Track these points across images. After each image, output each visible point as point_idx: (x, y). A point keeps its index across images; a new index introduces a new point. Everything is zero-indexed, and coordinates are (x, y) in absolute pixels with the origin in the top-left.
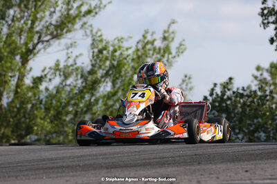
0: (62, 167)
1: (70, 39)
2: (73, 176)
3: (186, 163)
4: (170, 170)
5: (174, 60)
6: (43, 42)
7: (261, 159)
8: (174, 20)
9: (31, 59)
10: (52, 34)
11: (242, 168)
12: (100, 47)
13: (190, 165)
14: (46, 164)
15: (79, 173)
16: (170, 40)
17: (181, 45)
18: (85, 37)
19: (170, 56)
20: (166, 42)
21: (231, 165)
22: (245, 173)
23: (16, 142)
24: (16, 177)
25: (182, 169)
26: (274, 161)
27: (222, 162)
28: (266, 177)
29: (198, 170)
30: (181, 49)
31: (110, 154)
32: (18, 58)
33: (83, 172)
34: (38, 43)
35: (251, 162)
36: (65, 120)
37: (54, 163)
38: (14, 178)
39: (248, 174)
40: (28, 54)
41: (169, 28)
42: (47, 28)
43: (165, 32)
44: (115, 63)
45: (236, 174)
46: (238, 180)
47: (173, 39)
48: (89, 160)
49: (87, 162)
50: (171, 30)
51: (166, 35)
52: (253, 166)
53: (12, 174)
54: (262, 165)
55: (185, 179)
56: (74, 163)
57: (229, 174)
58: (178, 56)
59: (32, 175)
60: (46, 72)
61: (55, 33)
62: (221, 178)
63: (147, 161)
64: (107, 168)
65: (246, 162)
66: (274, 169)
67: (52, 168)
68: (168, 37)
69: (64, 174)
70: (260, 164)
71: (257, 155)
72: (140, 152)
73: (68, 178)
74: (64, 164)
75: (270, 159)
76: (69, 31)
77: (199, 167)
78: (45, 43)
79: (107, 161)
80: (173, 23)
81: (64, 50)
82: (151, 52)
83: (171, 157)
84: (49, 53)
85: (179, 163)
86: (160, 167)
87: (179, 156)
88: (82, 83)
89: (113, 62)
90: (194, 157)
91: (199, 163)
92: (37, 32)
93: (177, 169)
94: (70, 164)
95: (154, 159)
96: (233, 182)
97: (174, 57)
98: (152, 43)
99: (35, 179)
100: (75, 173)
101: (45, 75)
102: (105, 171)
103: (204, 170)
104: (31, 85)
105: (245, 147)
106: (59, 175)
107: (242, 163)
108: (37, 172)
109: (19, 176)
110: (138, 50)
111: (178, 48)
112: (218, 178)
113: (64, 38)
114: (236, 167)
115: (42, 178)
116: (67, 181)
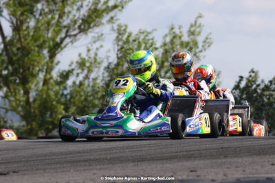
0: (90, 160)
2: (100, 169)
3: (212, 156)
4: (196, 163)
5: (201, 54)
6: (70, 36)
8: (201, 14)
9: (58, 53)
10: (79, 28)
11: (268, 161)
13: (216, 158)
14: (74, 157)
15: (106, 166)
16: (196, 33)
17: (207, 39)
18: (112, 32)
19: (197, 50)
20: (192, 37)
21: (257, 159)
22: (271, 167)
23: (44, 135)
24: (44, 170)
25: (208, 162)
27: (249, 155)
29: (225, 163)
30: (208, 43)
31: (137, 147)
32: (45, 52)
33: (110, 165)
34: (65, 37)
37: (81, 156)
38: (42, 171)
40: (55, 48)
41: (196, 22)
42: (75, 22)
43: (192, 26)
45: (262, 167)
46: (266, 174)
47: (200, 32)
48: (116, 153)
49: (114, 156)
50: (198, 24)
51: (192, 29)
53: (40, 167)
55: (211, 172)
56: (101, 156)
57: (255, 168)
58: (205, 50)
59: (60, 168)
60: (73, 67)
61: (82, 27)
62: (248, 171)
63: (174, 154)
64: (134, 161)
65: (272, 156)
67: (80, 161)
69: (91, 167)
72: (166, 145)
73: (95, 171)
74: (92, 157)
76: (96, 25)
77: (224, 160)
78: (72, 37)
79: (134, 154)
80: (200, 17)
82: (178, 47)
83: (198, 150)
84: (76, 47)
85: (206, 157)
86: (186, 160)
87: (206, 149)
90: (220, 150)
91: (225, 157)
92: (65, 27)
93: (203, 162)
94: (98, 157)
95: (180, 152)
96: (259, 175)
97: (201, 51)
98: (180, 37)
99: (63, 172)
100: (102, 166)
101: (73, 70)
102: (132, 164)
103: (230, 163)
104: (59, 79)
105: (272, 141)
106: (86, 168)
107: (268, 157)
108: (65, 165)
109: (46, 169)
110: (165, 44)
111: (204, 42)
112: (244, 171)
113: (91, 32)
114: (263, 160)
115: (70, 171)
116: (94, 174)
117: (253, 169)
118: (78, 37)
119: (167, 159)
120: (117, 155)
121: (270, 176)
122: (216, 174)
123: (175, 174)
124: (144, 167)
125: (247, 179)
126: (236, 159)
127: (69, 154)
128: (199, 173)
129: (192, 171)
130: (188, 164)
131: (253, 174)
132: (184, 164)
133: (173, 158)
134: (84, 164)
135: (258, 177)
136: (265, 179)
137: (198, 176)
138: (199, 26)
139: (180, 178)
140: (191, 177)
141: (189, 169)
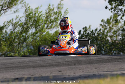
0: (13, 67)
1: (16, 8)
2: (18, 71)
3: (69, 65)
4: (61, 68)
6: (3, 10)
7: (103, 63)
10: (7, 6)
11: (94, 67)
12: (29, 12)
13: (70, 66)
14: (6, 66)
15: (20, 70)
16: (61, 8)
17: (66, 11)
18: (22, 8)
19: (61, 16)
20: (59, 10)
21: (89, 66)
22: (95, 69)
25: (67, 67)
26: (108, 63)
27: (85, 64)
28: (104, 71)
29: (74, 68)
31: (34, 61)
33: (22, 69)
34: (1, 10)
35: (98, 64)
36: (14, 46)
37: (9, 65)
39: (96, 69)
42: (5, 3)
43: (59, 5)
44: (36, 19)
45: (91, 69)
46: (92, 72)
48: (25, 64)
49: (24, 65)
50: (61, 4)
51: (59, 6)
52: (99, 66)
54: (103, 66)
55: (68, 72)
56: (18, 65)
57: (88, 70)
58: (65, 16)
61: (9, 6)
62: (85, 71)
64: (33, 67)
65: (95, 64)
66: (108, 67)
67: (8, 68)
68: (60, 7)
69: (13, 70)
70: (102, 65)
71: (101, 61)
72: (48, 60)
73: (15, 72)
74: (14, 66)
75: (107, 62)
76: (15, 5)
77: (74, 66)
78: (5, 11)
79: (33, 64)
80: (62, 0)
81: (13, 13)
82: (53, 14)
83: (62, 62)
84: (6, 15)
85: (65, 65)
87: (66, 62)
88: (21, 29)
89: (35, 19)
90: (72, 62)
91: (75, 65)
92: (1, 5)
93: (64, 67)
94: (16, 66)
95: (54, 63)
98: (53, 10)
99: (1, 72)
100: (18, 70)
101: (5, 25)
102: (32, 69)
103: (77, 68)
106: (11, 70)
107: (94, 65)
108: (1, 70)
110: (47, 13)
111: (65, 12)
112: (83, 71)
113: (13, 8)
114: (91, 66)
115: (4, 72)
116: (15, 73)
117: (87, 70)
118: (7, 10)
119: (48, 66)
120: (25, 65)
121: (95, 73)
122: (71, 73)
123: (52, 73)
124: (38, 70)
125: (85, 75)
126: (79, 66)
127: (3, 64)
128: (63, 72)
129: (59, 72)
130: (58, 68)
131: (87, 73)
132: (56, 68)
133: (51, 66)
134: (10, 69)
135: (89, 74)
136: (92, 75)
137: (62, 74)
138: (62, 5)
139: (54, 75)
140: (59, 75)
141: (58, 70)
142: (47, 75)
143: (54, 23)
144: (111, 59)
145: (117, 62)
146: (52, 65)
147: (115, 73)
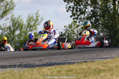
1: (7, 17)
2: (11, 60)
4: (41, 58)
7: (70, 54)
11: (64, 57)
15: (13, 59)
17: (42, 18)
21: (61, 56)
25: (45, 57)
27: (58, 55)
29: (50, 58)
35: (67, 55)
47: (39, 16)
62: (58, 60)
65: (65, 55)
66: (74, 57)
69: (8, 60)
71: (69, 53)
75: (73, 54)
80: (39, 11)
91: (51, 56)
97: (40, 22)
102: (21, 59)
103: (52, 58)
116: (9, 62)
118: (1, 19)
121: (65, 61)
126: (54, 57)
130: (39, 58)
137: (42, 62)
141: (39, 60)
142: (31, 63)
143: (34, 27)
144: (76, 52)
145: (80, 53)
146: (35, 56)
147: (79, 61)
